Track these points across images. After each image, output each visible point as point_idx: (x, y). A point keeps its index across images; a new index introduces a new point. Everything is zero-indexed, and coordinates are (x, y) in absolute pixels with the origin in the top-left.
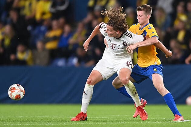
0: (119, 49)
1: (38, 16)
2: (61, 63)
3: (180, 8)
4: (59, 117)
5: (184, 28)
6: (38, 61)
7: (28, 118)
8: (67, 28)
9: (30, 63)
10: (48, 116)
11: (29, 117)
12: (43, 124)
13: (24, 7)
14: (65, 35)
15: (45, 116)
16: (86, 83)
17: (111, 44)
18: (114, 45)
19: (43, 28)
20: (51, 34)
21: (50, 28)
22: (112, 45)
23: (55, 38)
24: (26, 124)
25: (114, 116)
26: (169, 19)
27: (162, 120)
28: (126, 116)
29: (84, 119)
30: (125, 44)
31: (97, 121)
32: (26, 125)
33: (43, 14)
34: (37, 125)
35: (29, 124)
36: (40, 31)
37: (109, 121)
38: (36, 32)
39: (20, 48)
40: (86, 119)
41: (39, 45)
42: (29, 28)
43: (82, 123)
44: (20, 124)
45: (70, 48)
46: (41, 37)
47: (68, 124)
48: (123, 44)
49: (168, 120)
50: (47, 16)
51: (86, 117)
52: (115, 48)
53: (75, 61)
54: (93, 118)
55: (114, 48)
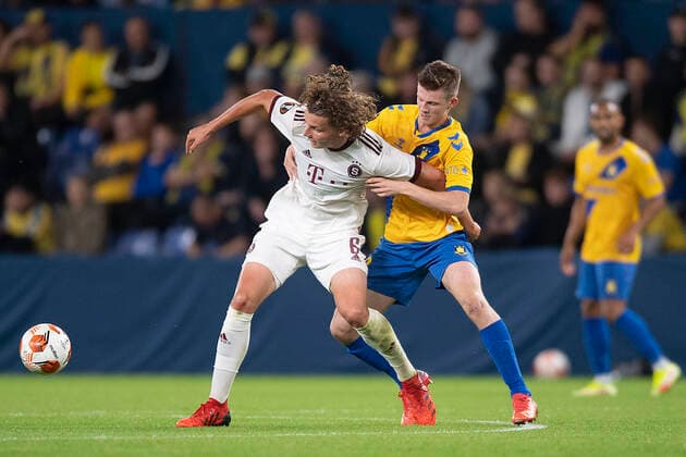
0: (333, 182)
1: (71, 100)
2: (142, 245)
3: (515, 75)
4: (137, 416)
5: (529, 138)
6: (70, 241)
7: (40, 418)
8: (162, 137)
9: (47, 247)
10: (102, 413)
11: (43, 416)
12: (86, 438)
13: (26, 71)
14: (156, 159)
15: (93, 413)
16: (230, 308)
17: (310, 165)
18: (319, 171)
19: (86, 137)
20: (113, 155)
21: (108, 136)
22: (312, 170)
23: (124, 169)
24: (33, 439)
25: (307, 411)
26: (482, 108)
27: (459, 426)
28: (347, 411)
29: (218, 422)
30: (354, 171)
31: (255, 428)
32: (32, 441)
33: (88, 91)
34: (67, 441)
35: (43, 439)
36: (77, 147)
37: (292, 428)
38: (64, 148)
39: (14, 199)
40: (226, 421)
41: (75, 188)
42: (44, 136)
43: (211, 434)
44: (15, 438)
45: (173, 198)
46: (81, 166)
47: (166, 436)
48: (351, 168)
49: (478, 425)
50: (101, 99)
51: (224, 414)
52: (320, 178)
53: (186, 239)
54: (243, 420)
55: (316, 180)
